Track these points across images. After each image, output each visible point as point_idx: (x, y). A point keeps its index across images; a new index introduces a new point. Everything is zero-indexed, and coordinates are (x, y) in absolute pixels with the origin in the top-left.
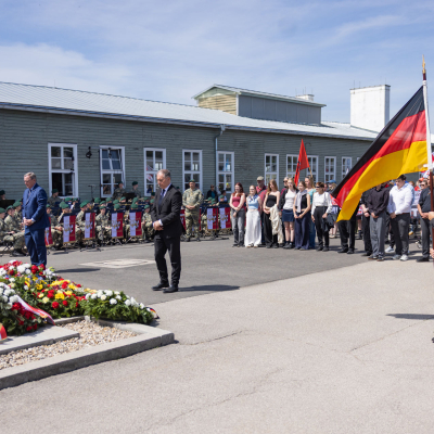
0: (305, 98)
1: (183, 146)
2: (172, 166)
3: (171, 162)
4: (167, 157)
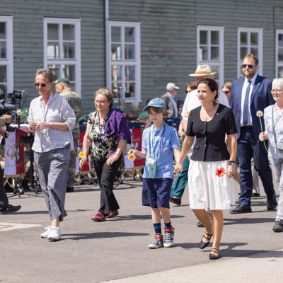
1: (45, 12)
2: (24, 50)
3: (21, 42)
4: (14, 32)
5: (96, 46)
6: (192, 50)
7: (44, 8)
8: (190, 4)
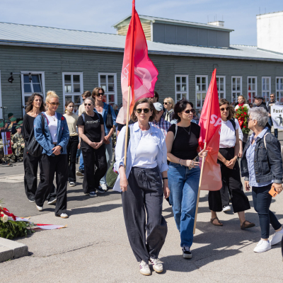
0: (216, 24)
1: (99, 70)
3: (88, 84)
4: (83, 80)
8: (171, 64)
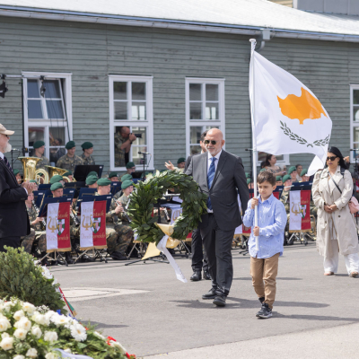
1: (187, 72)
2: (165, 111)
3: (161, 103)
4: (154, 93)
5: (241, 107)
6: (345, 110)
7: (186, 67)
8: (343, 62)
